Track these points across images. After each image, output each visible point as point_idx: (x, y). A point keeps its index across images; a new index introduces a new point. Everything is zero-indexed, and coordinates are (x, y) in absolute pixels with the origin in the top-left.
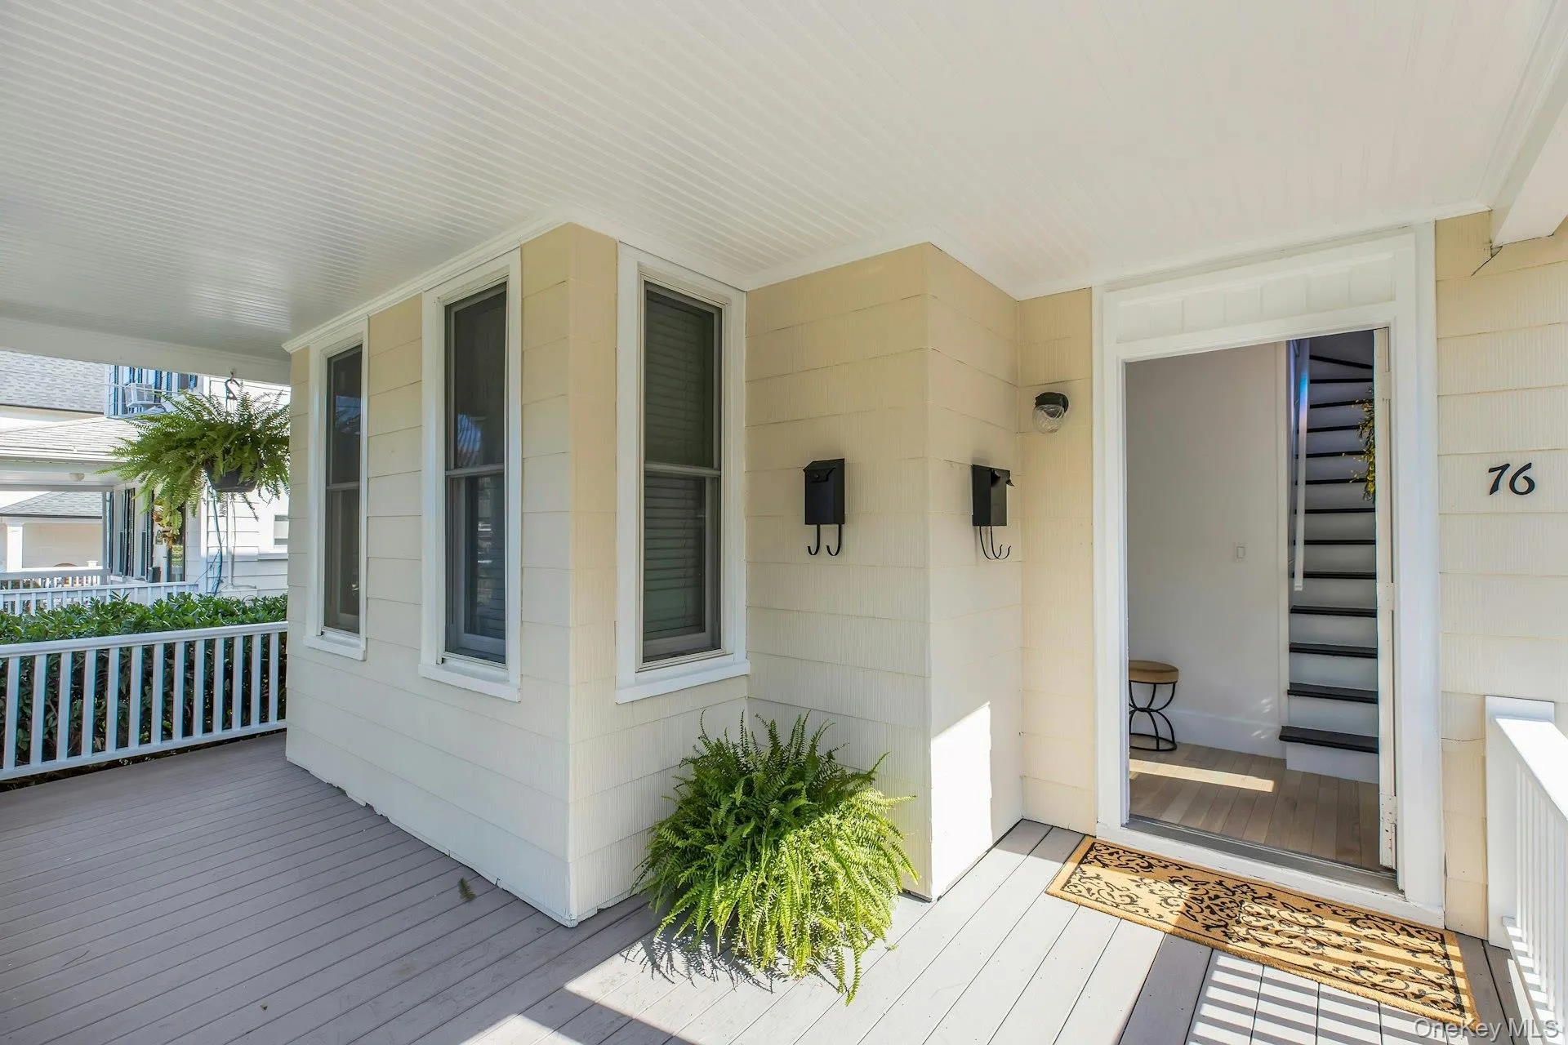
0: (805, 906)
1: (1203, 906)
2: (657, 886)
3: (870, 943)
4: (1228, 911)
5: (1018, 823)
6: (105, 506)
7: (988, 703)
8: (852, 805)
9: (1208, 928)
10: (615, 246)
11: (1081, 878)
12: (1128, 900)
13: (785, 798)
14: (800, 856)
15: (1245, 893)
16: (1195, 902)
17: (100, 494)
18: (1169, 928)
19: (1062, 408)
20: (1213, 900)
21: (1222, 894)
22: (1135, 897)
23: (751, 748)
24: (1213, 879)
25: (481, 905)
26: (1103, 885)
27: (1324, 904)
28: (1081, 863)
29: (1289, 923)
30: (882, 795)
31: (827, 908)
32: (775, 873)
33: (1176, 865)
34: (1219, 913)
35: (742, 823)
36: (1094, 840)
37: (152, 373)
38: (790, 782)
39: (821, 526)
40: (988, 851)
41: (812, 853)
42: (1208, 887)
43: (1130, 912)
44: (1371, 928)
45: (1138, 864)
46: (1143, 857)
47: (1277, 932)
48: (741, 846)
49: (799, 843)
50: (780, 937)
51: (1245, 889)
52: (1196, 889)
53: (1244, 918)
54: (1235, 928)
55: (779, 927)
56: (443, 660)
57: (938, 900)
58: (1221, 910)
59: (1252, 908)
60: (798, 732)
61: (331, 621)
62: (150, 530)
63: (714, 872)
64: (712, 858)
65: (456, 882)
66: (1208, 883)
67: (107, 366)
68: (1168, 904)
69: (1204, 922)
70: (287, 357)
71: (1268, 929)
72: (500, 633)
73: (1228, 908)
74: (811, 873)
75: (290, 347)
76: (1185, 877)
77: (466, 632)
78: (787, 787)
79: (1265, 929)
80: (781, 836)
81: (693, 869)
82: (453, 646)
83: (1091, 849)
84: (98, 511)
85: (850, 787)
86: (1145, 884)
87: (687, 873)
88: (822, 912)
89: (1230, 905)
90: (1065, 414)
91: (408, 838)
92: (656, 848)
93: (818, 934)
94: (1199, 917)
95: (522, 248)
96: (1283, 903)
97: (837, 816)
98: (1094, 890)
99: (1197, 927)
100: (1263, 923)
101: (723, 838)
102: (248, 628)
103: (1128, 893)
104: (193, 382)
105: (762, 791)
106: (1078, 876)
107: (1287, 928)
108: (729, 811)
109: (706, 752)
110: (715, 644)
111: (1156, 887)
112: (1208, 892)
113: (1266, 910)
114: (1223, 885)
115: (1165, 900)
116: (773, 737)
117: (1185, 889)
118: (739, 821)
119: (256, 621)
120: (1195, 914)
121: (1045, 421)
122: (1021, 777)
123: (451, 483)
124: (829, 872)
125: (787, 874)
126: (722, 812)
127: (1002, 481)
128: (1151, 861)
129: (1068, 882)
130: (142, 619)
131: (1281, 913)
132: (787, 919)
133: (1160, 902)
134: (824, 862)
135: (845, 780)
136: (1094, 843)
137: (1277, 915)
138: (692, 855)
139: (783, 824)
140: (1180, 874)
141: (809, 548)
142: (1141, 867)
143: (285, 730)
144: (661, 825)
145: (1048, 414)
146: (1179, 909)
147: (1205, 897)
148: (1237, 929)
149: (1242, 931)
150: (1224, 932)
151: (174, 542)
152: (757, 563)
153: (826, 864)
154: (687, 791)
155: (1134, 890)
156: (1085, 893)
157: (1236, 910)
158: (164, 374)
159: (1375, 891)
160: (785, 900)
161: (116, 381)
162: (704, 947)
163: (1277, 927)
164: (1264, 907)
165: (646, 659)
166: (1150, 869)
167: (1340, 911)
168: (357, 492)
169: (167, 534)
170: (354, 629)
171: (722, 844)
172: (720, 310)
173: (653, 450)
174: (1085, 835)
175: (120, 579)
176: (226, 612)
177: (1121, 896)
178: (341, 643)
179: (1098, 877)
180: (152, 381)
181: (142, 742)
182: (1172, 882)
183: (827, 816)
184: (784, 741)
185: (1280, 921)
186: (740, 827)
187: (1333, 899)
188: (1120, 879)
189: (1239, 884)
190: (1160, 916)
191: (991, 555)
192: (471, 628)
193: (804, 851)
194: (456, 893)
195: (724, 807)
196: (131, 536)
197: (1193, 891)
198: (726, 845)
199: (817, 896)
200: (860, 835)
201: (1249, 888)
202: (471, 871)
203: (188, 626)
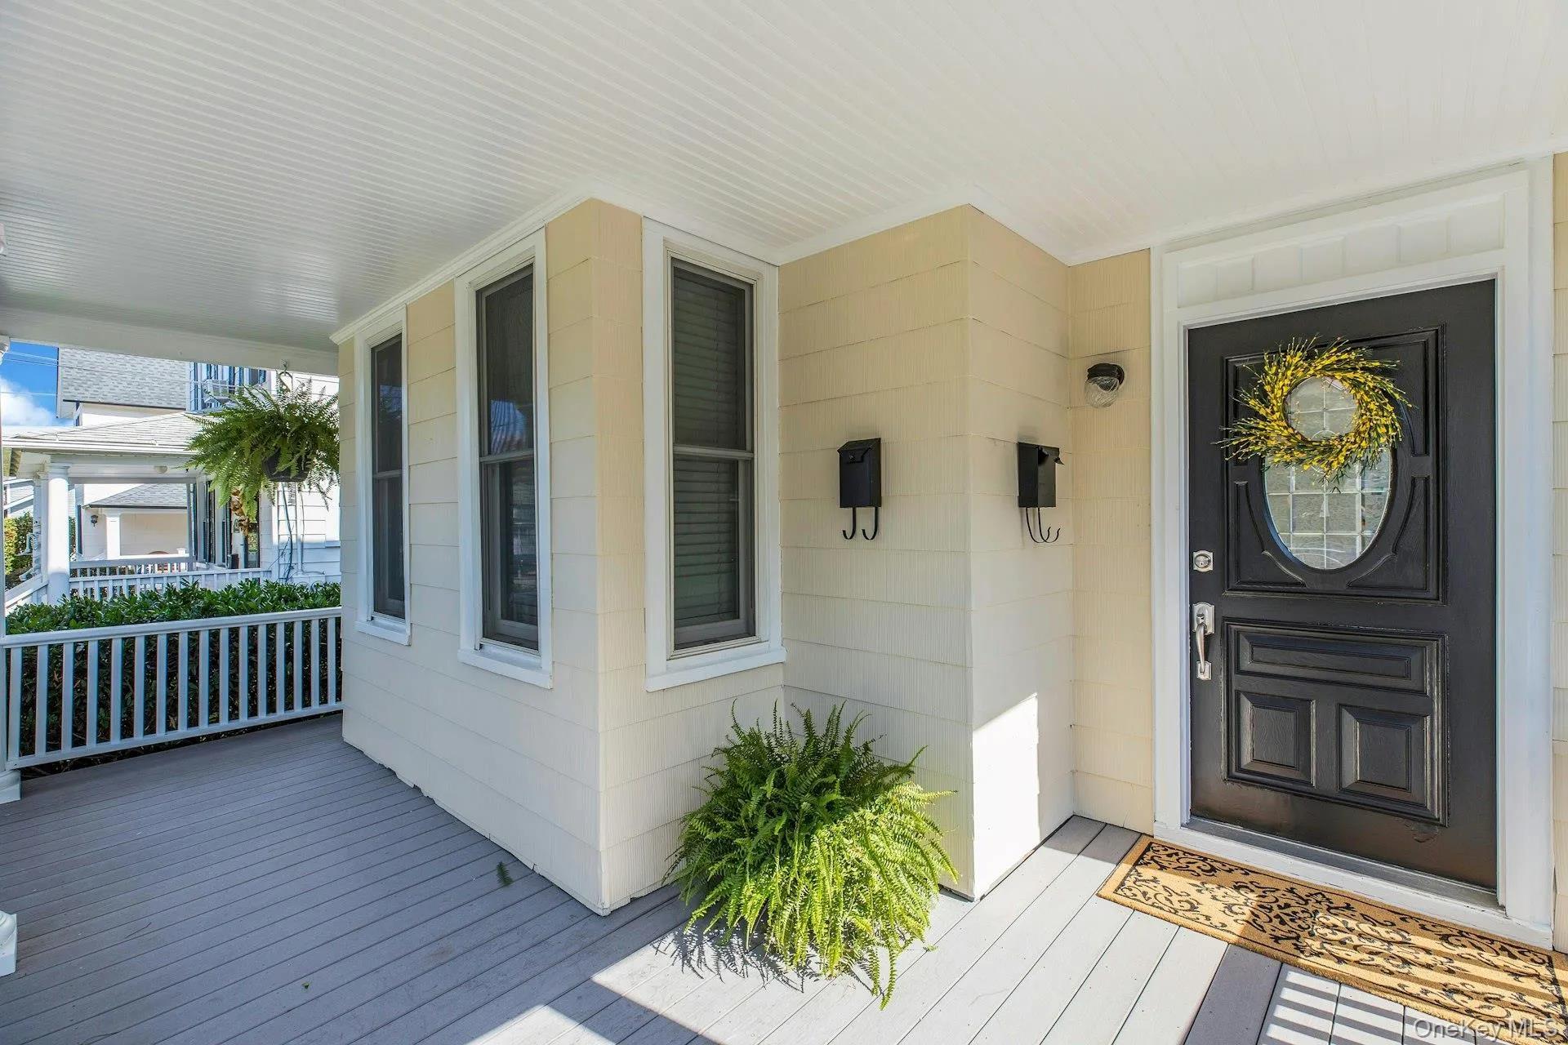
0: (837, 905)
1: (1272, 915)
2: (688, 877)
3: (908, 942)
4: (1300, 922)
5: (1068, 820)
6: (189, 496)
7: (1036, 694)
8: (888, 800)
9: (1277, 939)
10: (639, 222)
11: (1137, 880)
12: (1187, 906)
13: (818, 791)
14: (832, 852)
15: (1320, 902)
16: (1263, 910)
17: (185, 486)
18: (1234, 938)
19: (1116, 380)
20: (1283, 909)
21: (1293, 903)
22: (1195, 903)
23: (786, 737)
24: (1283, 886)
25: (519, 889)
26: (1160, 889)
27: (1411, 918)
28: (1136, 864)
29: (1370, 938)
30: (921, 789)
31: (862, 907)
32: (807, 869)
33: (1242, 869)
34: (1290, 923)
35: (775, 817)
36: (1151, 840)
37: (226, 369)
38: (824, 774)
39: (857, 509)
40: (1036, 849)
41: (845, 849)
42: (1277, 894)
43: (1189, 919)
44: (1465, 946)
45: (1199, 867)
46: (1205, 859)
47: (1355, 948)
48: (773, 840)
49: (832, 839)
50: (812, 935)
51: (1319, 898)
52: (1264, 897)
53: (1318, 930)
54: (1307, 940)
55: (810, 925)
56: (481, 646)
57: (981, 899)
58: (1292, 920)
59: (1328, 919)
60: (833, 722)
61: (380, 607)
62: (228, 519)
63: (745, 866)
64: (743, 851)
65: (495, 866)
66: (1278, 890)
67: (187, 363)
68: (1232, 912)
69: (1273, 933)
70: (335, 348)
71: (1345, 943)
72: (533, 619)
73: (1300, 918)
74: (844, 870)
75: (337, 338)
76: (1251, 883)
77: (503, 617)
78: (820, 780)
79: (1342, 943)
80: (813, 831)
81: (724, 861)
82: (490, 631)
83: (1147, 849)
84: (183, 502)
85: (887, 780)
86: (1207, 889)
87: (717, 866)
88: (856, 911)
89: (1302, 915)
90: (1121, 387)
91: (453, 820)
92: (689, 839)
93: (851, 933)
94: (1267, 927)
95: (546, 227)
96: (1362, 915)
97: (874, 810)
98: (1151, 893)
99: (1265, 938)
100: (1340, 936)
101: (754, 831)
102: (306, 613)
103: (1188, 898)
104: (262, 377)
105: (794, 784)
106: (1133, 878)
107: (1367, 943)
108: (761, 803)
109: (739, 742)
110: (750, 631)
111: (1219, 893)
112: (1277, 900)
113: (1344, 922)
114: (1294, 893)
115: (1229, 907)
116: (808, 726)
117: (1252, 896)
118: (770, 814)
119: (315, 606)
120: (1262, 924)
121: (1098, 394)
122: (1073, 772)
123: (485, 469)
124: (863, 870)
125: (819, 871)
126: (753, 804)
127: (1051, 459)
128: (1214, 864)
129: (1122, 884)
130: (210, 604)
131: (1361, 926)
132: (818, 916)
133: (1223, 909)
134: (858, 859)
135: (884, 772)
136: (1151, 843)
137: (1356, 928)
138: (722, 847)
139: (815, 818)
140: (1246, 879)
141: (844, 532)
142: (1203, 870)
143: (341, 712)
144: (693, 815)
145: (1102, 386)
146: (1244, 917)
147: (1275, 906)
148: (1310, 942)
149: (1316, 945)
150: (1295, 944)
151: (250, 530)
152: (793, 548)
153: (860, 861)
154: (720, 783)
155: (1195, 895)
156: (1140, 896)
157: (1310, 921)
158: (237, 369)
159: (1470, 906)
160: (817, 897)
161: (196, 378)
162: (735, 941)
163: (1356, 941)
164: (1341, 919)
165: (678, 646)
166: (1213, 873)
167: (1429, 926)
168: (399, 480)
169: (243, 523)
170: (400, 614)
171: (752, 837)
172: (751, 286)
173: (683, 431)
174: (1141, 834)
175: (204, 566)
176: (288, 597)
177: (1180, 901)
178: (387, 628)
179: (1155, 880)
180: (226, 377)
181: (210, 722)
182: (1237, 888)
183: (861, 811)
184: (820, 732)
185: (1360, 935)
186: (771, 821)
187: (1421, 912)
188: (1179, 883)
189: (1313, 892)
190: (1224, 925)
191: (1037, 537)
192: (508, 615)
193: (836, 847)
194: (494, 878)
195: (755, 799)
196: (212, 526)
197: (1261, 899)
198: (757, 838)
199: (851, 893)
200: (896, 832)
201: (1324, 896)
202: (507, 855)
203: (252, 611)
